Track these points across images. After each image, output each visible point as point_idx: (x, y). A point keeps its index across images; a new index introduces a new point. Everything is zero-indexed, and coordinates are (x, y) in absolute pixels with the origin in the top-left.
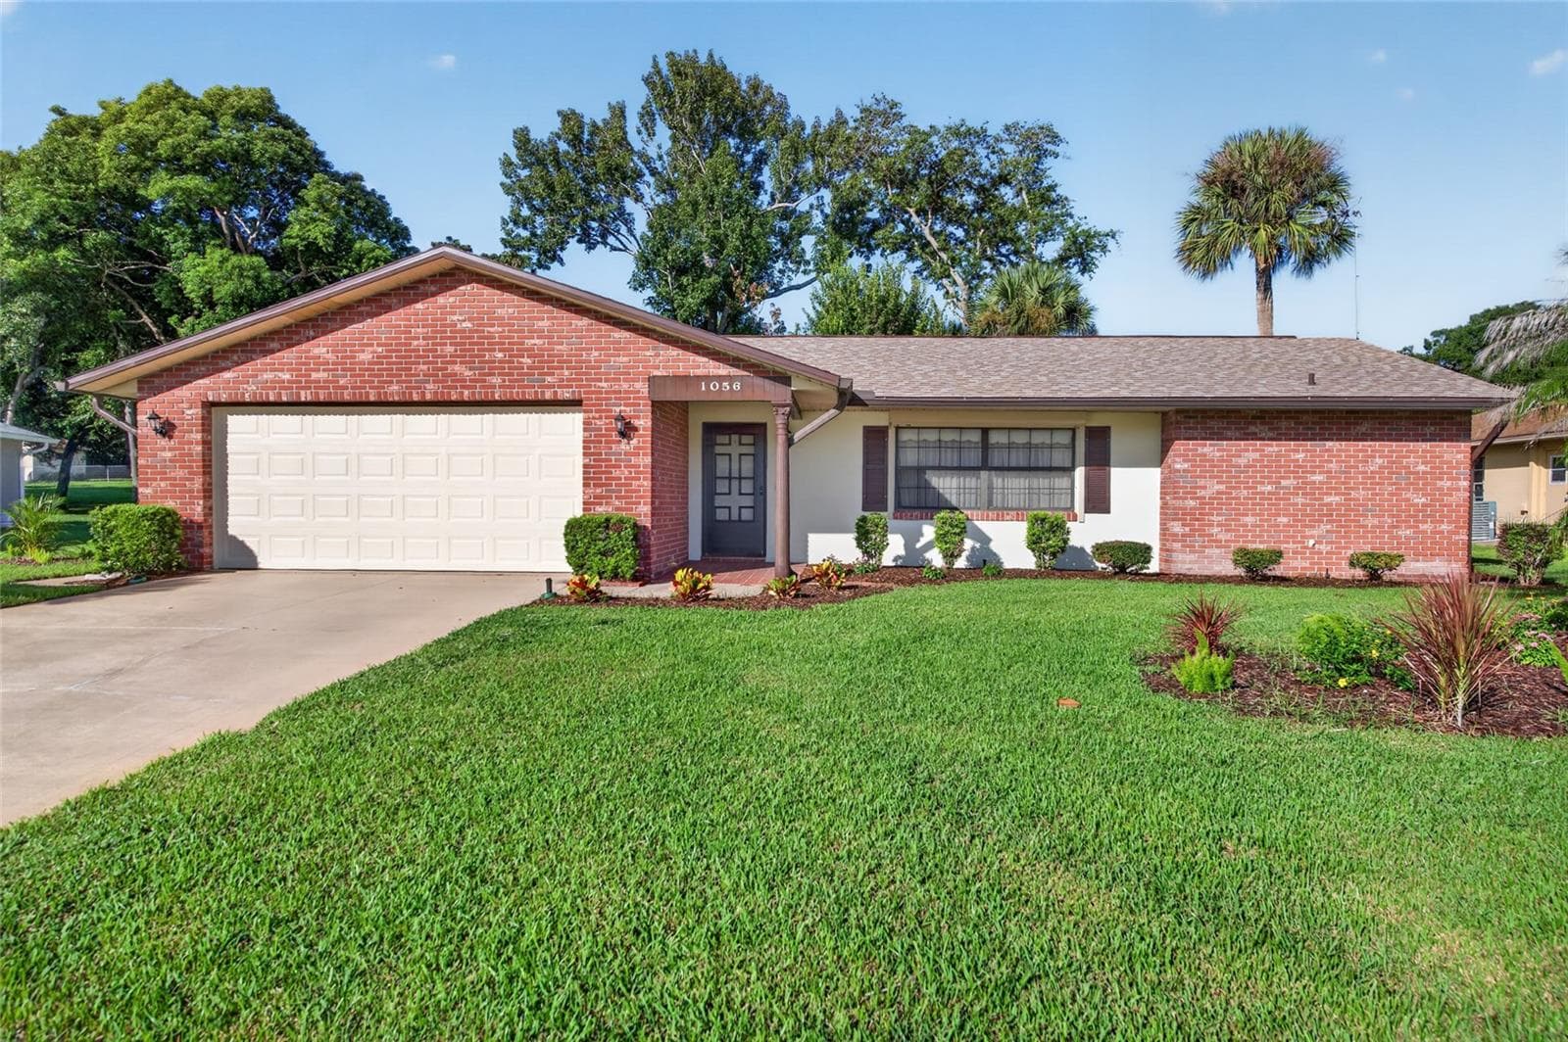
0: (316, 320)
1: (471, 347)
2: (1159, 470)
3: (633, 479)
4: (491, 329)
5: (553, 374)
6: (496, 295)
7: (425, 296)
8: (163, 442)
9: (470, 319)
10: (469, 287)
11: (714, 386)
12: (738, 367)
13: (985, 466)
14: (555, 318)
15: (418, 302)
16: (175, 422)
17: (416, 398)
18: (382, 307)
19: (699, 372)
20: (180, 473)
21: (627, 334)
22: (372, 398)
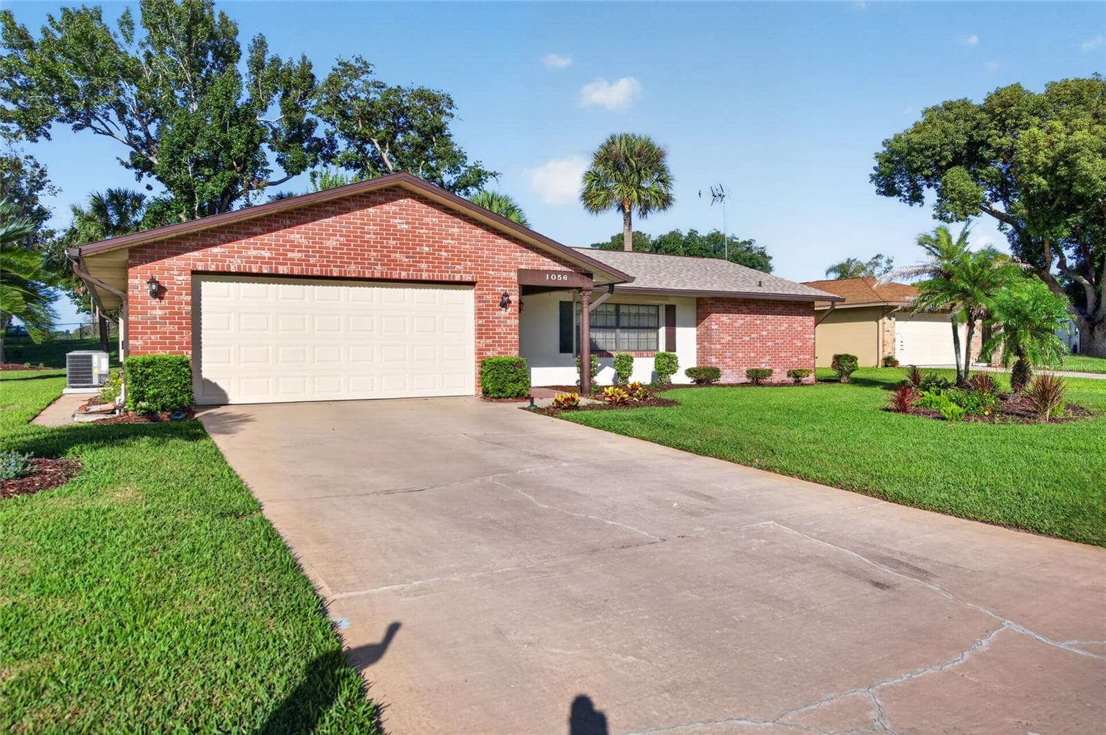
0: (292, 213)
1: (408, 243)
2: (695, 329)
3: (508, 334)
4: (421, 231)
5: (460, 264)
6: (423, 208)
7: (374, 204)
8: (155, 302)
9: (407, 223)
10: (406, 201)
11: (553, 277)
12: (566, 266)
13: (618, 326)
14: (462, 227)
15: (369, 207)
16: (166, 285)
17: (368, 275)
18: (344, 209)
19: (546, 268)
20: (169, 328)
21: (506, 242)
22: (335, 274)
